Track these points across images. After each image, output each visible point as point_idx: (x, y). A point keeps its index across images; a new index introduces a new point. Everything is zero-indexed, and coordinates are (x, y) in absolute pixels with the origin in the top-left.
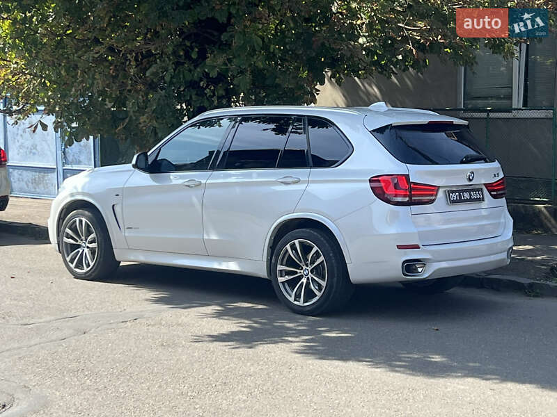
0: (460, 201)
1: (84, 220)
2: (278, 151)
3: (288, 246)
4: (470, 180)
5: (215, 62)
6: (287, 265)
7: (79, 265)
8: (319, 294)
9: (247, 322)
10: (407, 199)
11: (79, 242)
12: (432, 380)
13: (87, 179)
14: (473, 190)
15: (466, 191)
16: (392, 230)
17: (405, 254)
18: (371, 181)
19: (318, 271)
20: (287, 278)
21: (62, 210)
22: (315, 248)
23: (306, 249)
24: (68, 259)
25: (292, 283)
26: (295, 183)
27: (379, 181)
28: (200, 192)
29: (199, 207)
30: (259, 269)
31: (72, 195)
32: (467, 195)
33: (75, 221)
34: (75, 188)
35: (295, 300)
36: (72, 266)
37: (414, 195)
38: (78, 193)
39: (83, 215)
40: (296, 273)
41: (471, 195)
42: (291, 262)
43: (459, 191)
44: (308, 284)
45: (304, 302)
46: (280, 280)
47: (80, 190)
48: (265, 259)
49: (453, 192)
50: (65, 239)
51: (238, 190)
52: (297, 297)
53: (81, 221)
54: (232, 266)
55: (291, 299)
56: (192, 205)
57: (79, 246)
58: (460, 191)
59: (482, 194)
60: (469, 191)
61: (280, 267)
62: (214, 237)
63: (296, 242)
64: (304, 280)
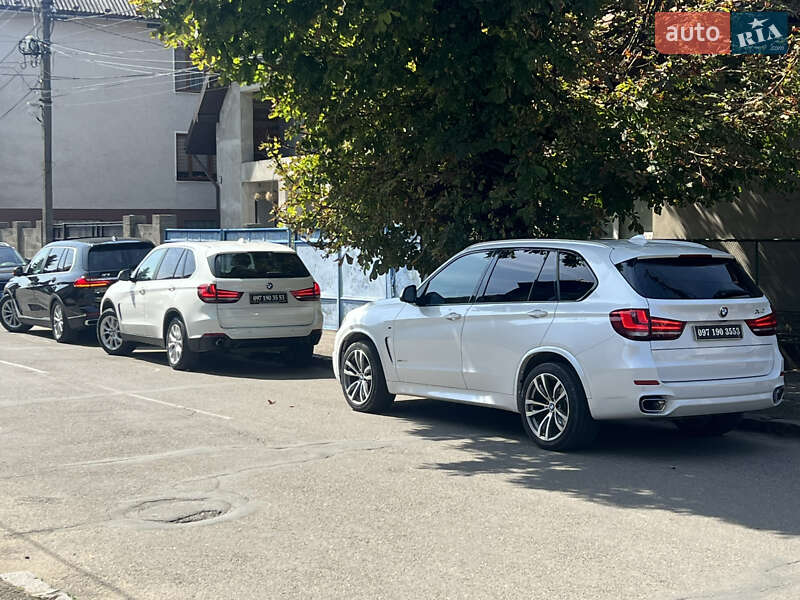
0: (711, 337)
1: (361, 352)
2: (531, 284)
3: (535, 380)
4: (723, 316)
5: (498, 195)
6: (535, 400)
7: (357, 398)
8: (561, 429)
9: (486, 454)
10: (646, 334)
11: (358, 374)
12: (620, 510)
13: (366, 313)
14: (728, 327)
15: (719, 327)
16: (631, 365)
17: (643, 390)
18: (611, 315)
19: (562, 405)
20: (535, 412)
21: (344, 341)
22: (559, 382)
23: (551, 383)
24: (347, 391)
25: (539, 417)
26: (543, 316)
27: (619, 315)
28: (459, 324)
29: (458, 340)
30: (510, 402)
31: (352, 328)
32: (720, 332)
33: (354, 354)
34: (355, 321)
35: (541, 435)
36: (351, 398)
37: (655, 330)
38: (357, 326)
39: (360, 348)
40: (543, 407)
41: (725, 331)
42: (538, 397)
43: (710, 328)
44: (553, 418)
45: (549, 437)
46: (528, 414)
47: (358, 323)
48: (516, 393)
49: (701, 328)
50: (346, 371)
51: (493, 322)
52: (543, 432)
53: (358, 353)
54: (487, 400)
55: (538, 434)
56: (453, 338)
57: (357, 378)
58: (711, 326)
59: (740, 330)
60: (723, 327)
61: (528, 402)
62: (471, 371)
63: (542, 375)
64: (550, 415)
